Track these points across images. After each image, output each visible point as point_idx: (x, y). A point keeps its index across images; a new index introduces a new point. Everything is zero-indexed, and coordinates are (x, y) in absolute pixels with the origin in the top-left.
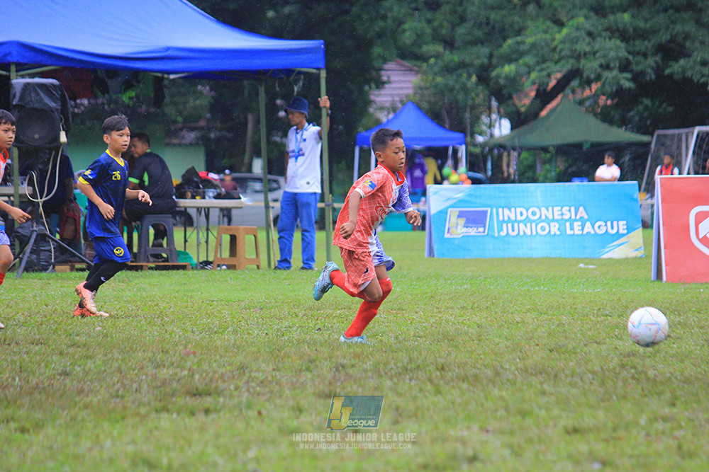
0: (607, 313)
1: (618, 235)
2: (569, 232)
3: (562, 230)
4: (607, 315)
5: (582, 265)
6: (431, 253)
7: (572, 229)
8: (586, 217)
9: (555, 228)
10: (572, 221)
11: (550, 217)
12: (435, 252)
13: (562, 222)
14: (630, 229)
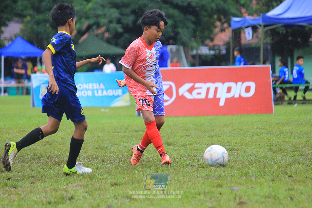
0: (119, 131)
1: (118, 96)
2: (96, 95)
3: (93, 94)
4: (118, 132)
5: (103, 110)
6: (34, 105)
7: (98, 93)
8: (103, 87)
9: (90, 93)
10: (97, 90)
11: (87, 88)
12: (36, 105)
13: (93, 91)
14: (124, 93)
